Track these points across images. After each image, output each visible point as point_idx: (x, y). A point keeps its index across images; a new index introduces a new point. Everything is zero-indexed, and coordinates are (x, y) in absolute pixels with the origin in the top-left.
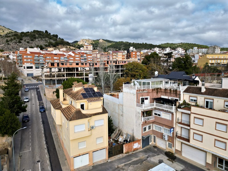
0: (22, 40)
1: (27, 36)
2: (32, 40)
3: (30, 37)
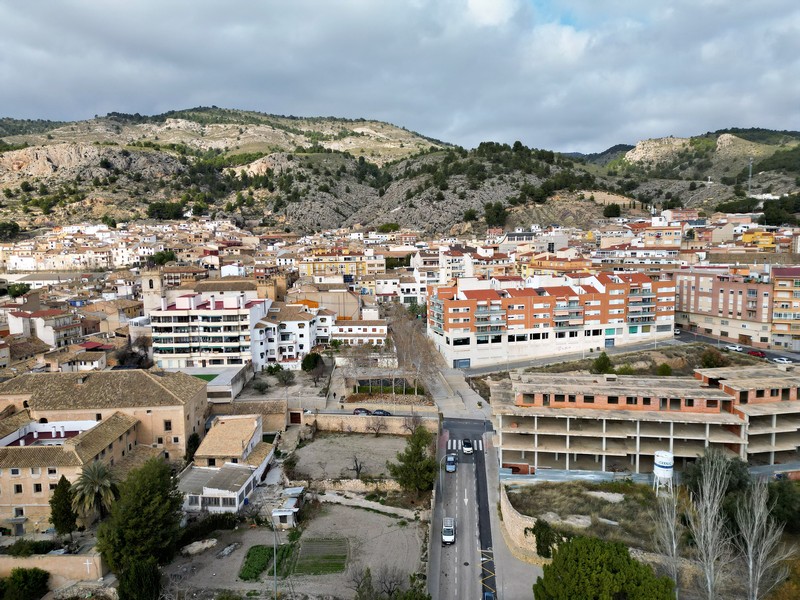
0: (445, 187)
1: (460, 173)
2: (474, 187)
3: (468, 176)
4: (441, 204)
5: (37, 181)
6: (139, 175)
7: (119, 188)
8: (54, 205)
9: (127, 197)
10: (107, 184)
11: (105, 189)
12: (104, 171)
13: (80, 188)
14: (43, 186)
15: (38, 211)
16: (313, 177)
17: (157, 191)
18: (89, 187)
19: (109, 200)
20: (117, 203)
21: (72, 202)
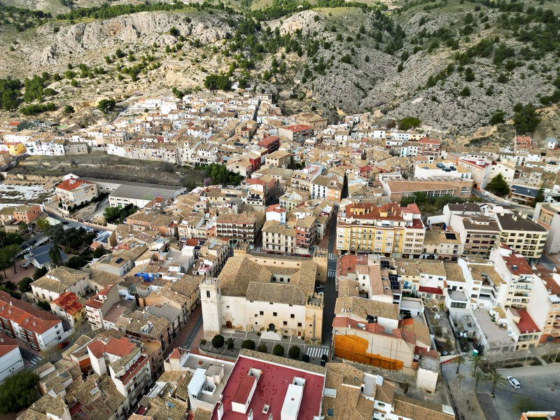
4: (466, 101)
5: (127, 47)
6: (198, 42)
7: (184, 55)
8: (139, 72)
9: (189, 64)
10: (175, 51)
11: (174, 56)
12: (173, 38)
13: (157, 55)
14: (131, 53)
15: (129, 78)
16: (337, 44)
17: (211, 57)
18: (163, 54)
19: (177, 67)
20: (182, 71)
21: (151, 70)
